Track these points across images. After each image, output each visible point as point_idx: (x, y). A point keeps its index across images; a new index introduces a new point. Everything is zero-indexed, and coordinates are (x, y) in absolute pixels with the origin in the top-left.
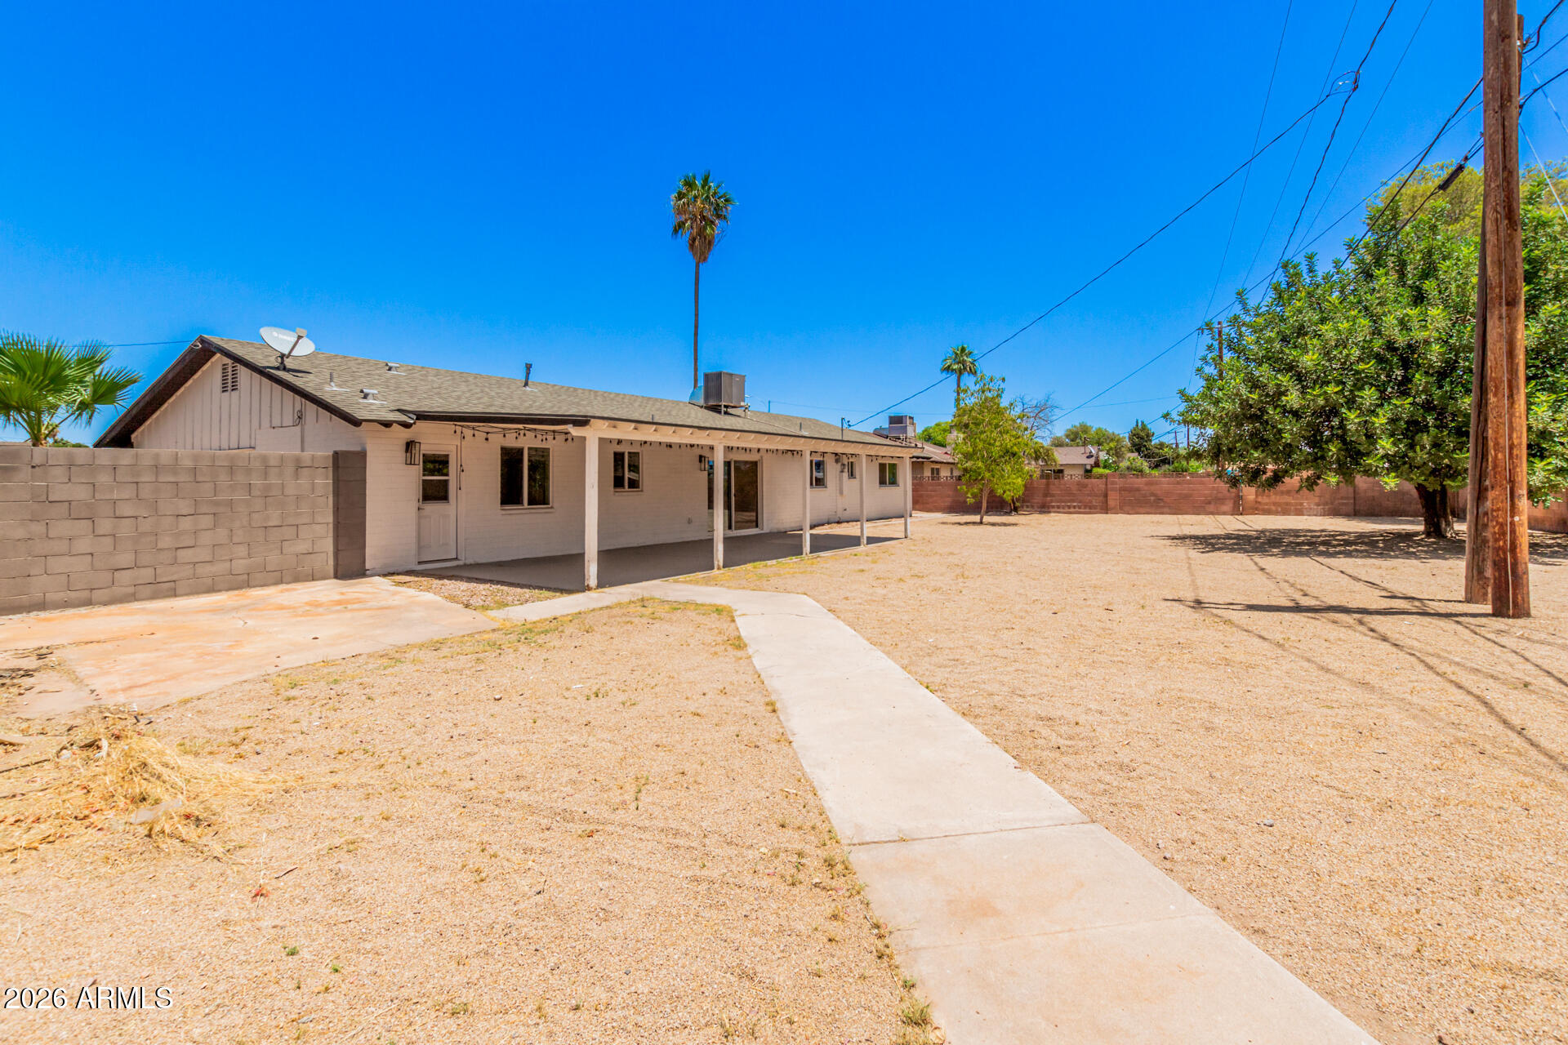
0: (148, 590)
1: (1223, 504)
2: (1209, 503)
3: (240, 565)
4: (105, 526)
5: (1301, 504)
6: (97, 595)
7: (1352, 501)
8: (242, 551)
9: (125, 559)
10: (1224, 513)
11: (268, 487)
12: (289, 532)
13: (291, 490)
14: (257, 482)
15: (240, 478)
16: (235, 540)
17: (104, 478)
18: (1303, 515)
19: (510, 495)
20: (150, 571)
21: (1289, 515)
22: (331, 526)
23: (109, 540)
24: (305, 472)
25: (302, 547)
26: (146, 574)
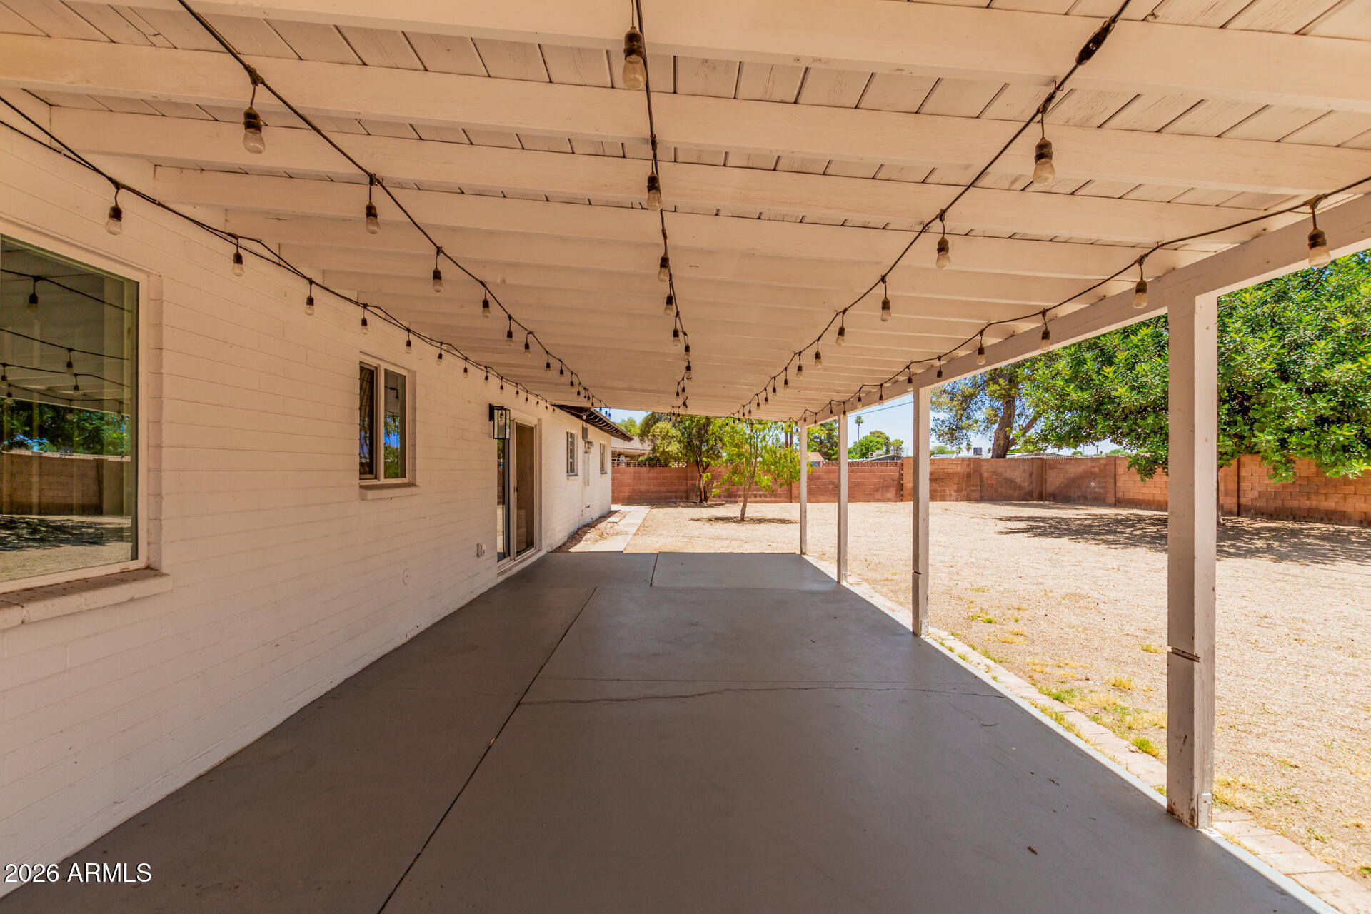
1: (887, 491)
2: (877, 491)
5: (944, 491)
7: (979, 488)
10: (889, 500)
18: (945, 500)
21: (936, 501)
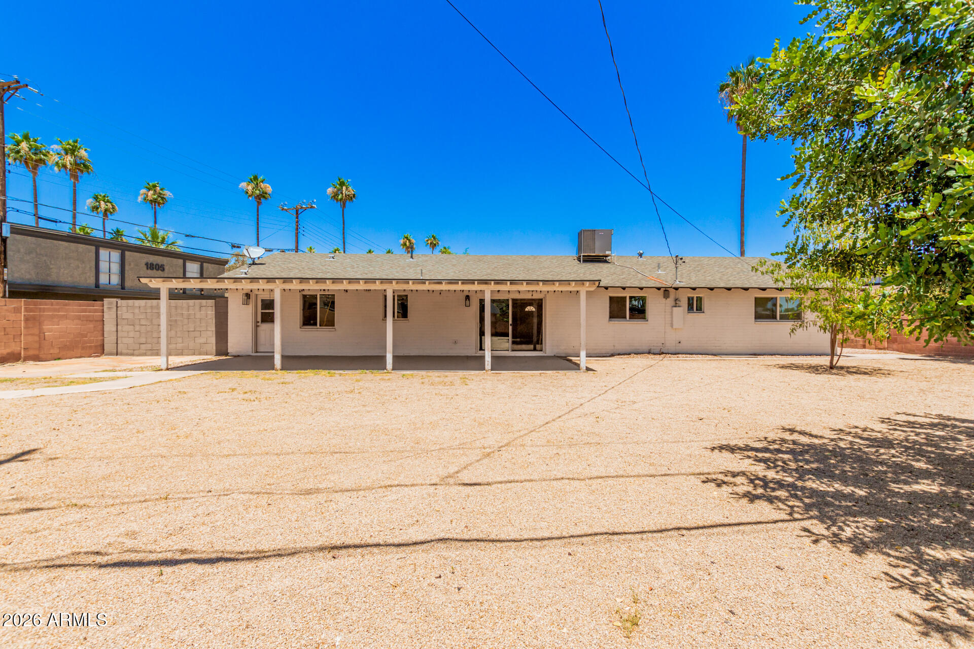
0: (149, 352)
3: (179, 346)
4: (137, 328)
6: (136, 352)
8: (180, 340)
9: (143, 340)
11: (189, 315)
12: (197, 334)
13: (198, 316)
14: (185, 313)
15: (179, 311)
16: (178, 335)
17: (137, 311)
19: (309, 320)
20: (150, 345)
22: (214, 332)
23: (138, 333)
24: (204, 308)
25: (202, 340)
26: (149, 346)
